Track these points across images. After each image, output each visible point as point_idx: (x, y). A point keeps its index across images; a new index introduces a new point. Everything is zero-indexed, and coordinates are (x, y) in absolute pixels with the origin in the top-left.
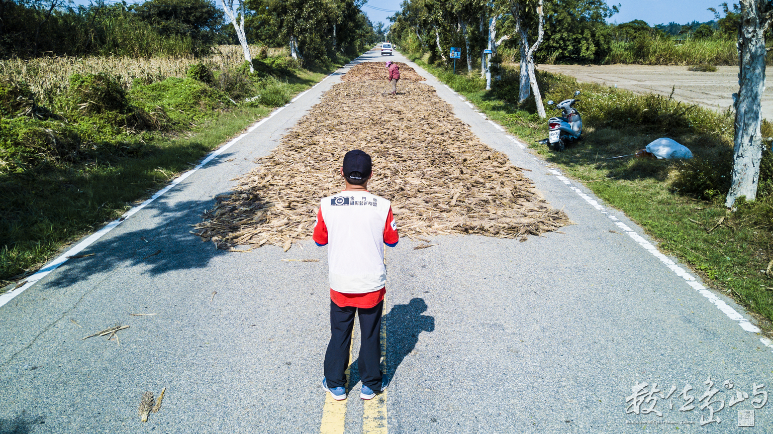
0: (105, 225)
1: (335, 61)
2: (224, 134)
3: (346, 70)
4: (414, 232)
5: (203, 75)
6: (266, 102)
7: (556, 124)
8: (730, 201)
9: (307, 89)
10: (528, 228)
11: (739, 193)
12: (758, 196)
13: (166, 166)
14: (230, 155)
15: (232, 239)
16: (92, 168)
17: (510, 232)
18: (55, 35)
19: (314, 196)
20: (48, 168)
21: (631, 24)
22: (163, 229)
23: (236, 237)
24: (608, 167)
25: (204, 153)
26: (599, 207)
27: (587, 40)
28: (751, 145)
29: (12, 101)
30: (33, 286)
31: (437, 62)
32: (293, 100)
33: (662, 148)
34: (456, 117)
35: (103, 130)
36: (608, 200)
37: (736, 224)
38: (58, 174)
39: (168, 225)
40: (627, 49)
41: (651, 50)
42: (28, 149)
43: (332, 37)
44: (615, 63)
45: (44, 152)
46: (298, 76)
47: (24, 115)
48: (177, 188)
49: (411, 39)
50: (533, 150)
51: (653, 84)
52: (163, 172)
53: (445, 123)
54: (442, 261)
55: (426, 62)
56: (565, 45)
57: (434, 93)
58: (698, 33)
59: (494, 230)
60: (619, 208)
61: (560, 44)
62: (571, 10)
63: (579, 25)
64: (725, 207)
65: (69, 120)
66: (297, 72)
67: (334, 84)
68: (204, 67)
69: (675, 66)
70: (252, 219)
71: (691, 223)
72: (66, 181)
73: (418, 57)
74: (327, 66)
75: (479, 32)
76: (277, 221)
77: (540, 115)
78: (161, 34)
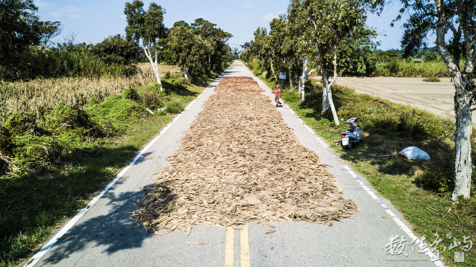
0: (78, 212)
1: (210, 76)
2: (146, 137)
3: (216, 83)
4: (265, 219)
5: (133, 95)
6: (170, 111)
7: (346, 134)
8: (454, 197)
9: (195, 99)
10: (333, 217)
11: (460, 193)
12: (472, 195)
13: (112, 164)
14: (150, 153)
15: (155, 225)
16: (69, 168)
17: (323, 219)
18: (43, 65)
19: (203, 189)
20: (44, 171)
21: (387, 53)
22: (113, 215)
23: (158, 223)
24: (379, 163)
25: (135, 152)
26: (375, 197)
27: (361, 62)
28: (465, 165)
29: (22, 126)
30: (37, 262)
31: (271, 78)
32: (186, 109)
33: (410, 152)
34: (285, 122)
35: (75, 139)
36: (380, 191)
37: (459, 213)
38: (50, 174)
39: (116, 212)
40: (386, 68)
41: (400, 68)
42: (32, 159)
43: (208, 63)
44: (378, 76)
45: (41, 160)
46: (189, 90)
47: (29, 134)
48: (120, 181)
49: (255, 61)
50: (332, 149)
51: (402, 92)
52: (110, 169)
53: (279, 128)
54: (283, 243)
55: (265, 77)
56: (348, 66)
57: (270, 102)
58: (428, 57)
59: (313, 218)
60: (387, 198)
61: (345, 65)
62: (351, 45)
63: (356, 54)
64: (452, 200)
65: (55, 133)
66: (188, 87)
67: (210, 95)
68: (133, 90)
69: (415, 78)
70: (166, 209)
71: (431, 210)
72: (54, 179)
73: (259, 73)
74: (205, 81)
75: (297, 65)
76: (181, 210)
77: (336, 123)
78: (106, 62)
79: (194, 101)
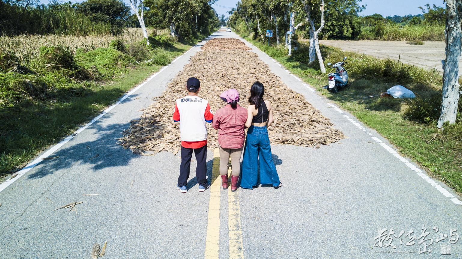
0: (64, 139)
1: (197, 38)
2: (133, 82)
3: (204, 43)
5: (119, 46)
6: (157, 62)
7: (333, 77)
8: (440, 124)
9: (181, 55)
10: (320, 141)
11: (445, 119)
12: (457, 121)
13: (99, 102)
14: (137, 95)
15: (142, 147)
16: (54, 103)
17: (310, 143)
18: (28, 22)
20: (28, 104)
21: (373, 16)
22: (100, 141)
23: (145, 146)
24: (365, 103)
25: (122, 94)
26: (361, 127)
27: (347, 25)
28: (453, 91)
29: (5, 63)
30: (22, 177)
31: (258, 39)
32: (173, 62)
33: (397, 91)
34: (271, 72)
35: (60, 80)
36: (366, 123)
37: (444, 138)
38: (34, 107)
39: (102, 139)
40: (371, 31)
41: (385, 32)
42: (16, 92)
43: (195, 24)
44: (363, 40)
45: (25, 94)
46: (176, 47)
47: (13, 71)
48: (107, 115)
49: (241, 25)
50: (319, 93)
51: (386, 52)
52: (97, 106)
53: (265, 76)
55: (252, 38)
56: (334, 29)
57: (257, 57)
58: (412, 22)
59: (300, 142)
60: (373, 128)
61: (331, 28)
62: (337, 8)
63: (342, 17)
64: (437, 128)
65: (40, 74)
66: (175, 44)
67: (197, 52)
68: (119, 41)
69: (399, 41)
70: (153, 135)
71: (417, 137)
72: (39, 112)
73: (246, 35)
74: (192, 41)
75: (284, 21)
76: (168, 136)
77: (322, 71)
78: (92, 21)
79: (181, 56)
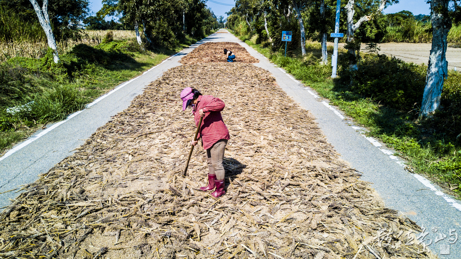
1: (183, 41)
21: (400, 14)
27: (371, 25)
31: (263, 43)
40: (398, 32)
41: (415, 32)
44: (389, 42)
49: (242, 26)
55: (255, 43)
67: (170, 68)
73: (247, 38)
